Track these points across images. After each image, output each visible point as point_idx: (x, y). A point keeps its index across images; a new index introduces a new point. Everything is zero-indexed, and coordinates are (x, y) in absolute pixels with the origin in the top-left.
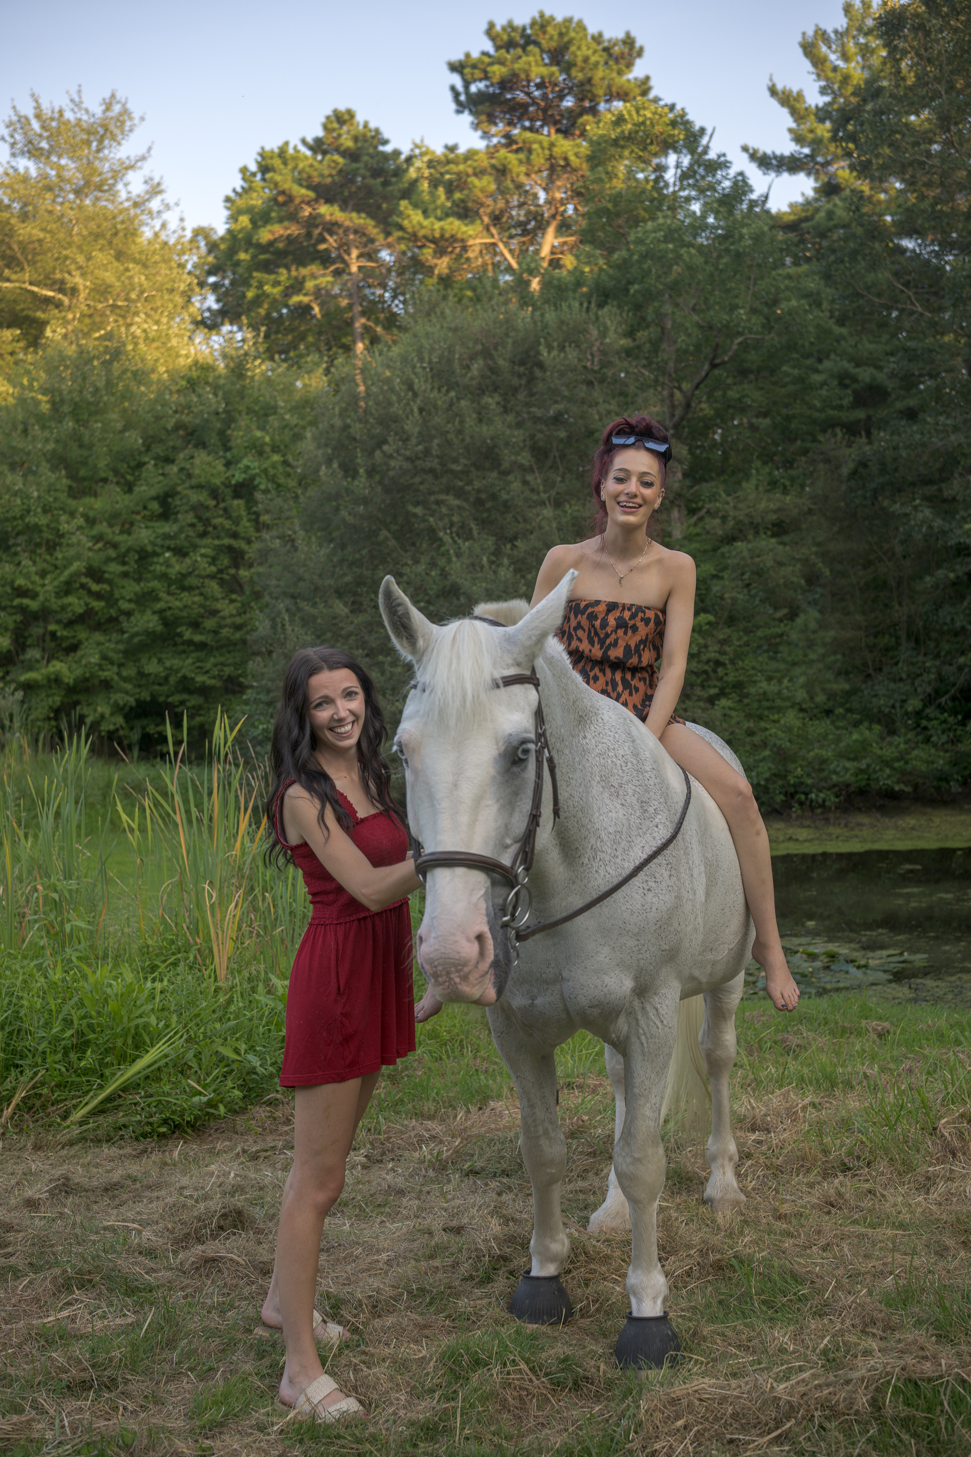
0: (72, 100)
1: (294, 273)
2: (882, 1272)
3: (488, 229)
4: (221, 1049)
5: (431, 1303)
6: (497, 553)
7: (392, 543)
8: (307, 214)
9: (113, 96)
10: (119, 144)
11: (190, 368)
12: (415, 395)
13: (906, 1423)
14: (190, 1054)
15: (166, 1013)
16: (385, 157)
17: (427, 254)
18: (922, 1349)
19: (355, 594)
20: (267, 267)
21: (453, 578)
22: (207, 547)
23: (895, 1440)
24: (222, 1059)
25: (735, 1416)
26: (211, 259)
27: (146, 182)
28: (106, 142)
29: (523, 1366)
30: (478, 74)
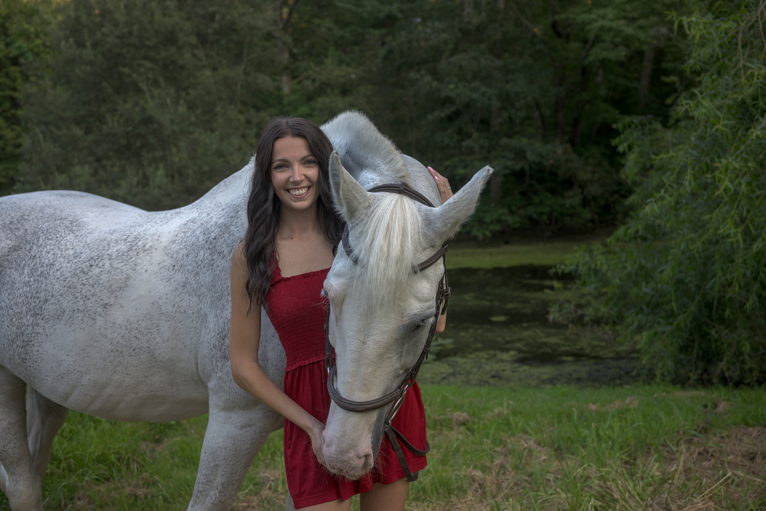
6: (177, 97)
7: (110, 90)
19: (87, 122)
21: (149, 112)
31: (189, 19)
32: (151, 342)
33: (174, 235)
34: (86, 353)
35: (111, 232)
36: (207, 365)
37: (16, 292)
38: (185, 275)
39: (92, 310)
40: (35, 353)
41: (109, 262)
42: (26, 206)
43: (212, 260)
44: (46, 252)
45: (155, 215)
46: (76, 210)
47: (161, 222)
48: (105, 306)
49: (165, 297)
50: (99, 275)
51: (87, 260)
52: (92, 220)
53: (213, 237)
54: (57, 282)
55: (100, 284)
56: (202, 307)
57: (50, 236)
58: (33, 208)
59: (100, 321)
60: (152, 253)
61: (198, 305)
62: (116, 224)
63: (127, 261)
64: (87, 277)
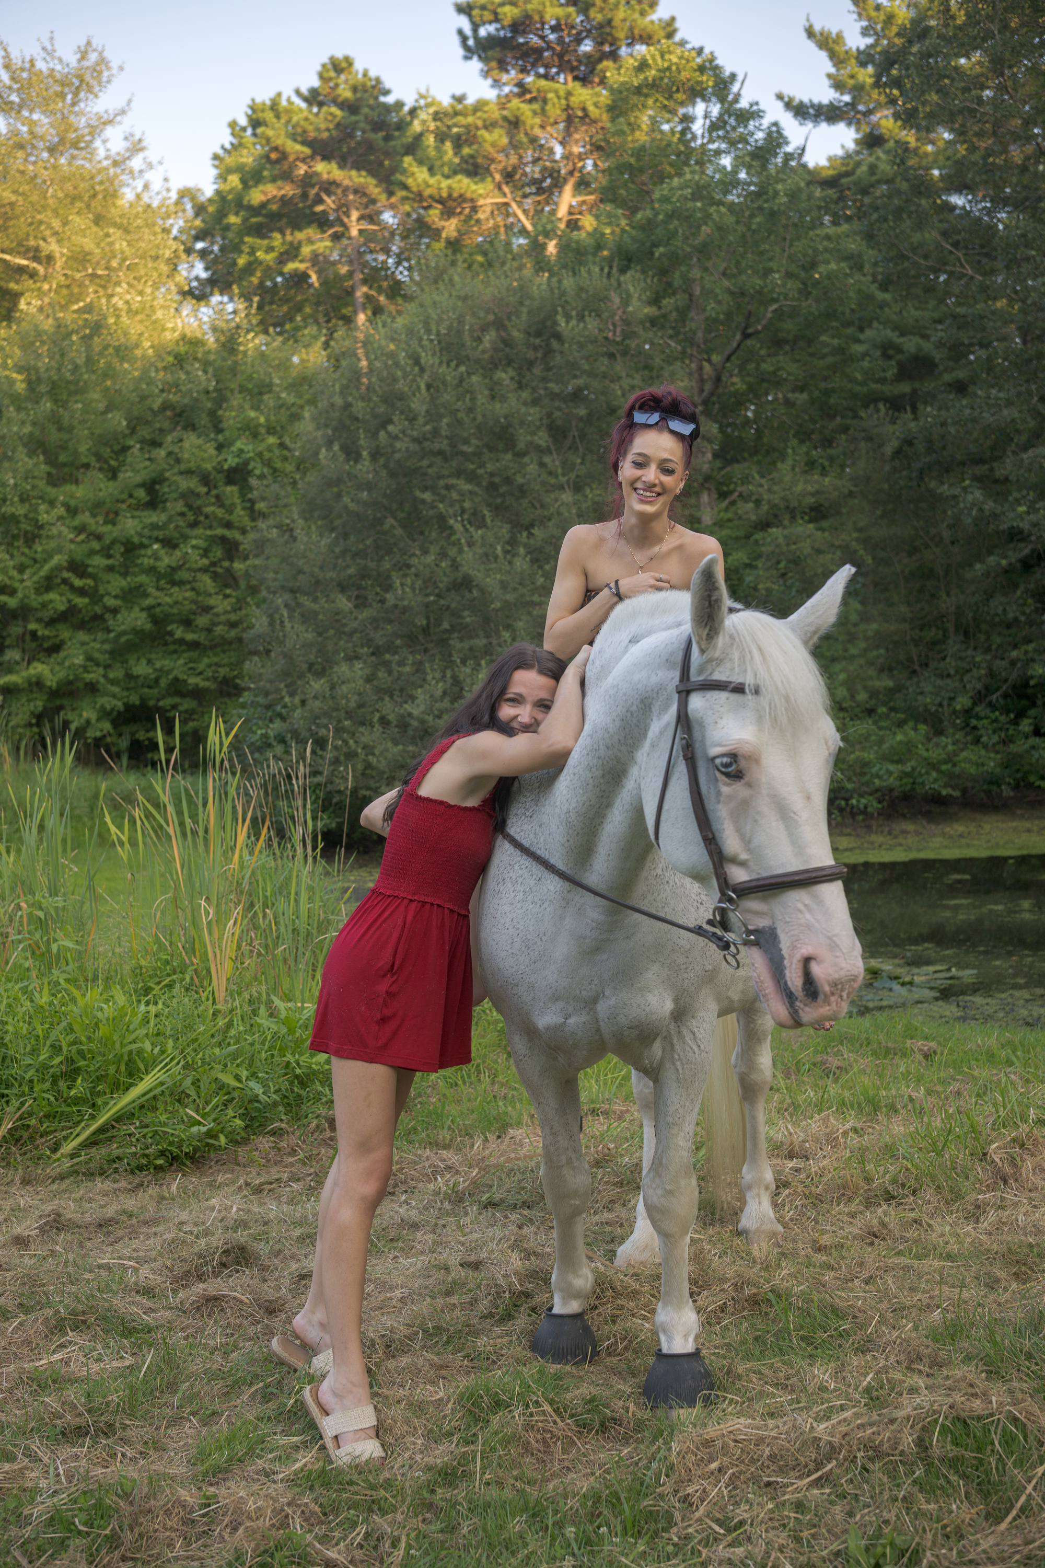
0: (44, 49)
1: (289, 238)
2: (928, 1306)
3: (500, 188)
4: (221, 1076)
5: (448, 1342)
6: (512, 542)
7: (399, 531)
8: (302, 172)
9: (89, 43)
10: (96, 96)
11: (177, 343)
12: (422, 370)
13: (954, 1463)
14: (188, 1082)
15: (161, 1038)
16: (387, 109)
17: (434, 215)
18: (972, 1386)
19: (359, 587)
20: (260, 231)
21: (465, 569)
22: (198, 538)
23: (942, 1481)
24: (222, 1086)
25: (772, 1457)
26: (198, 223)
27: (126, 138)
28: (82, 95)
29: (547, 1407)
30: (487, 16)
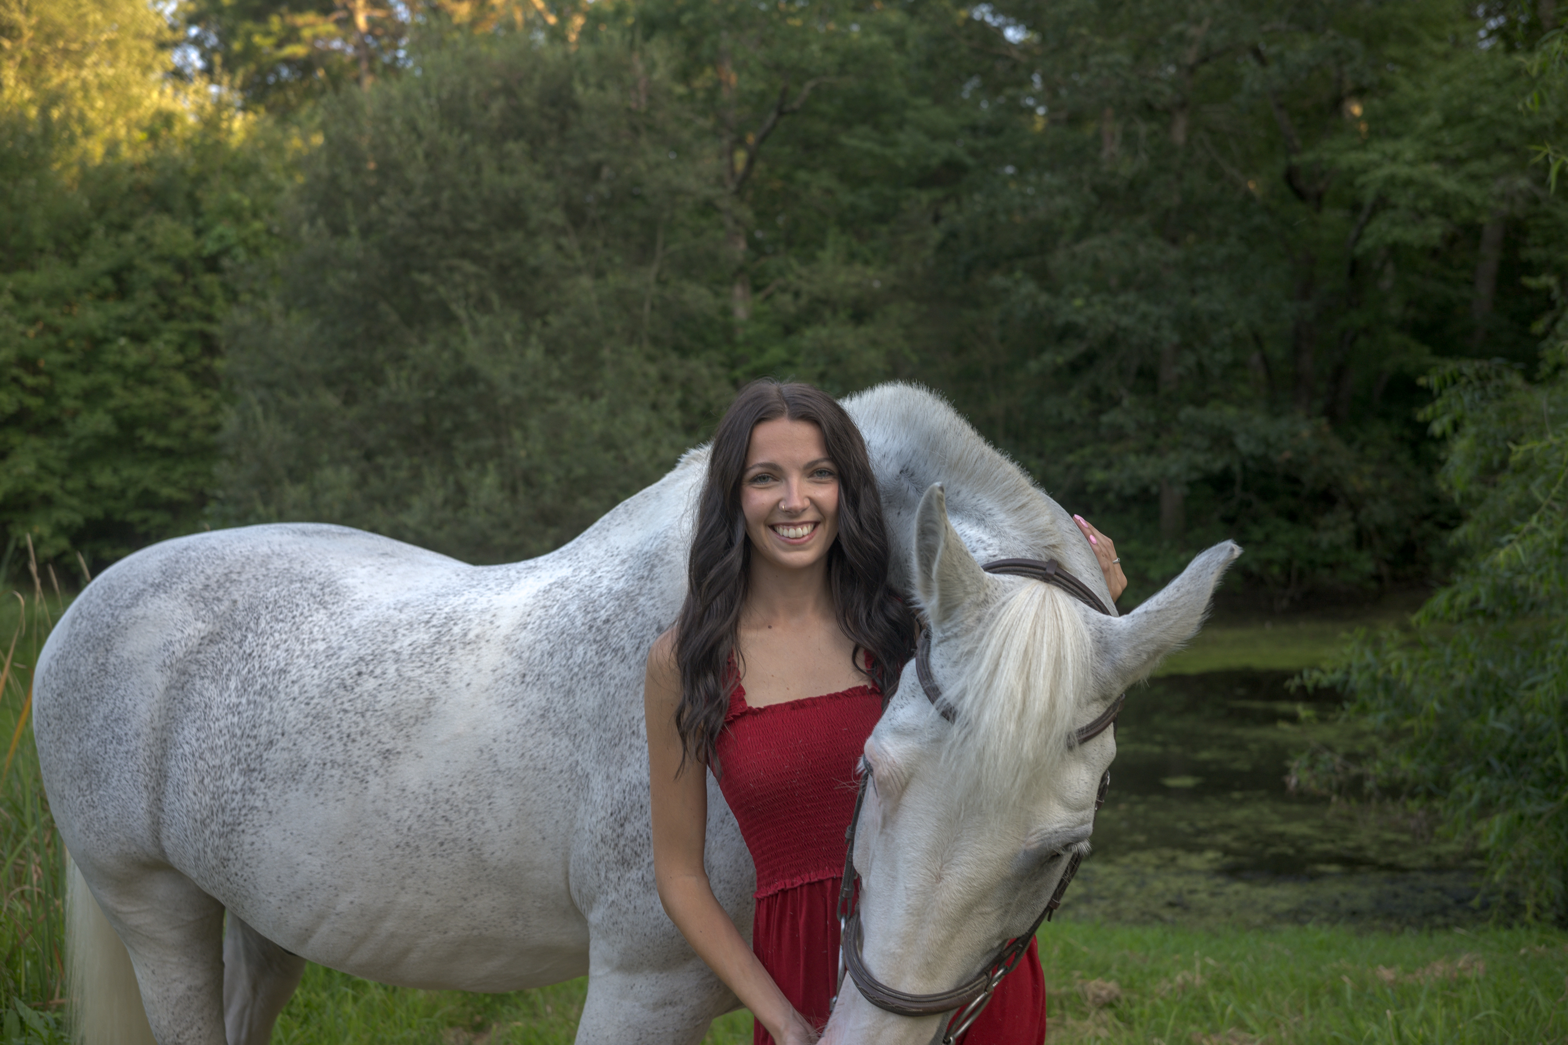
1: (288, 21)
6: (524, 331)
7: (394, 318)
19: (348, 382)
20: (256, 15)
21: (469, 360)
22: (171, 333)
26: (191, 6)
31: (549, 176)
32: (475, 829)
33: (524, 613)
34: (346, 849)
35: (399, 606)
36: (588, 878)
37: (212, 726)
38: (545, 694)
39: (362, 762)
40: (247, 847)
41: (395, 667)
42: (234, 555)
43: (601, 664)
44: (272, 647)
45: (485, 572)
46: (331, 562)
47: (497, 585)
48: (387, 755)
49: (504, 737)
50: (374, 692)
51: (351, 662)
52: (363, 583)
53: (604, 618)
54: (292, 705)
55: (376, 711)
56: (580, 758)
57: (281, 613)
58: (248, 558)
59: (375, 785)
60: (480, 648)
61: (570, 755)
62: (409, 589)
63: (432, 664)
64: (352, 696)
